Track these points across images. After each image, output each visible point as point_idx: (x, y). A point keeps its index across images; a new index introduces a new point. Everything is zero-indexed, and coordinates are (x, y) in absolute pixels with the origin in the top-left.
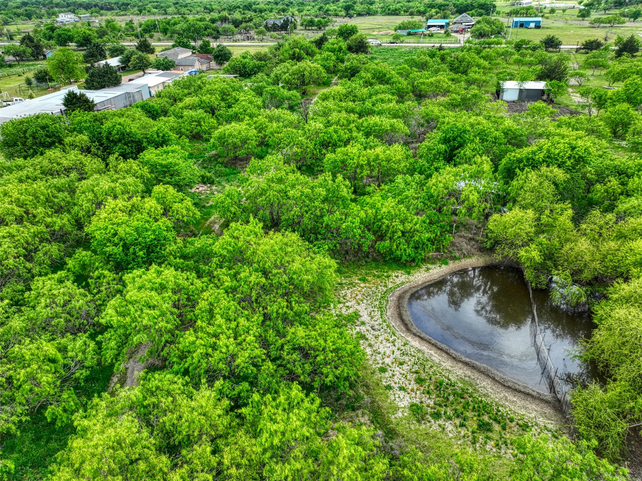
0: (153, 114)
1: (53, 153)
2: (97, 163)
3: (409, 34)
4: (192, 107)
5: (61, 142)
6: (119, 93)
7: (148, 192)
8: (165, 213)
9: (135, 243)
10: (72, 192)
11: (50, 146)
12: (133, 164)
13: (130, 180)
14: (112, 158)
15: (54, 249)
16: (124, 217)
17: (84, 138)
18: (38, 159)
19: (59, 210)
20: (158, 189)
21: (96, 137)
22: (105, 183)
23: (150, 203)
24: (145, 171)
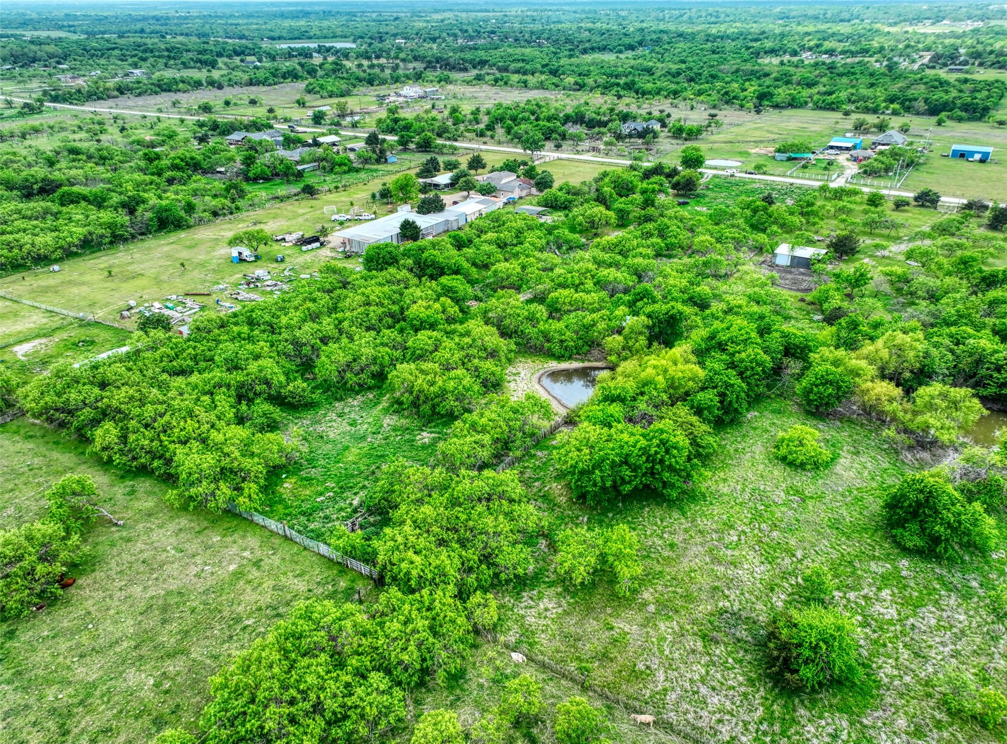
0: (460, 244)
1: (392, 270)
2: (415, 281)
3: (790, 159)
4: (490, 243)
5: (397, 262)
6: (441, 220)
7: (437, 300)
8: (443, 312)
9: (425, 321)
10: (401, 294)
11: (390, 264)
12: (434, 283)
13: (430, 292)
14: (424, 279)
15: (390, 320)
16: (423, 310)
17: (410, 262)
18: (384, 273)
19: (394, 303)
20: (442, 299)
21: (418, 263)
22: (418, 293)
23: (437, 306)
24: (439, 289)
